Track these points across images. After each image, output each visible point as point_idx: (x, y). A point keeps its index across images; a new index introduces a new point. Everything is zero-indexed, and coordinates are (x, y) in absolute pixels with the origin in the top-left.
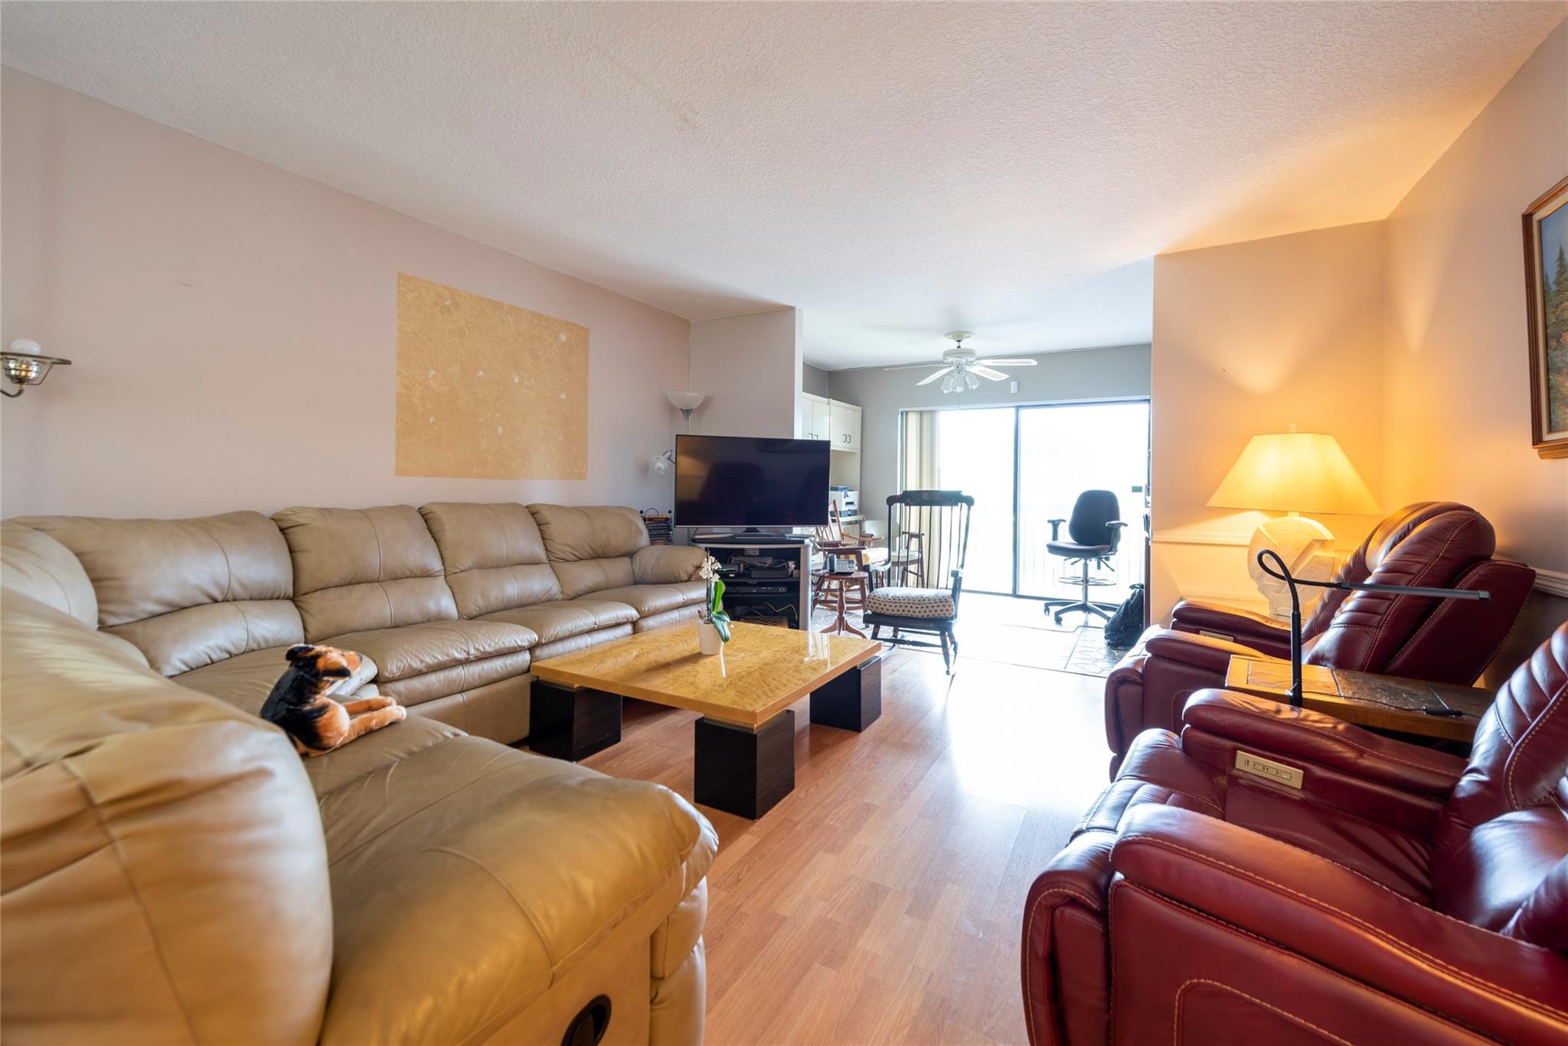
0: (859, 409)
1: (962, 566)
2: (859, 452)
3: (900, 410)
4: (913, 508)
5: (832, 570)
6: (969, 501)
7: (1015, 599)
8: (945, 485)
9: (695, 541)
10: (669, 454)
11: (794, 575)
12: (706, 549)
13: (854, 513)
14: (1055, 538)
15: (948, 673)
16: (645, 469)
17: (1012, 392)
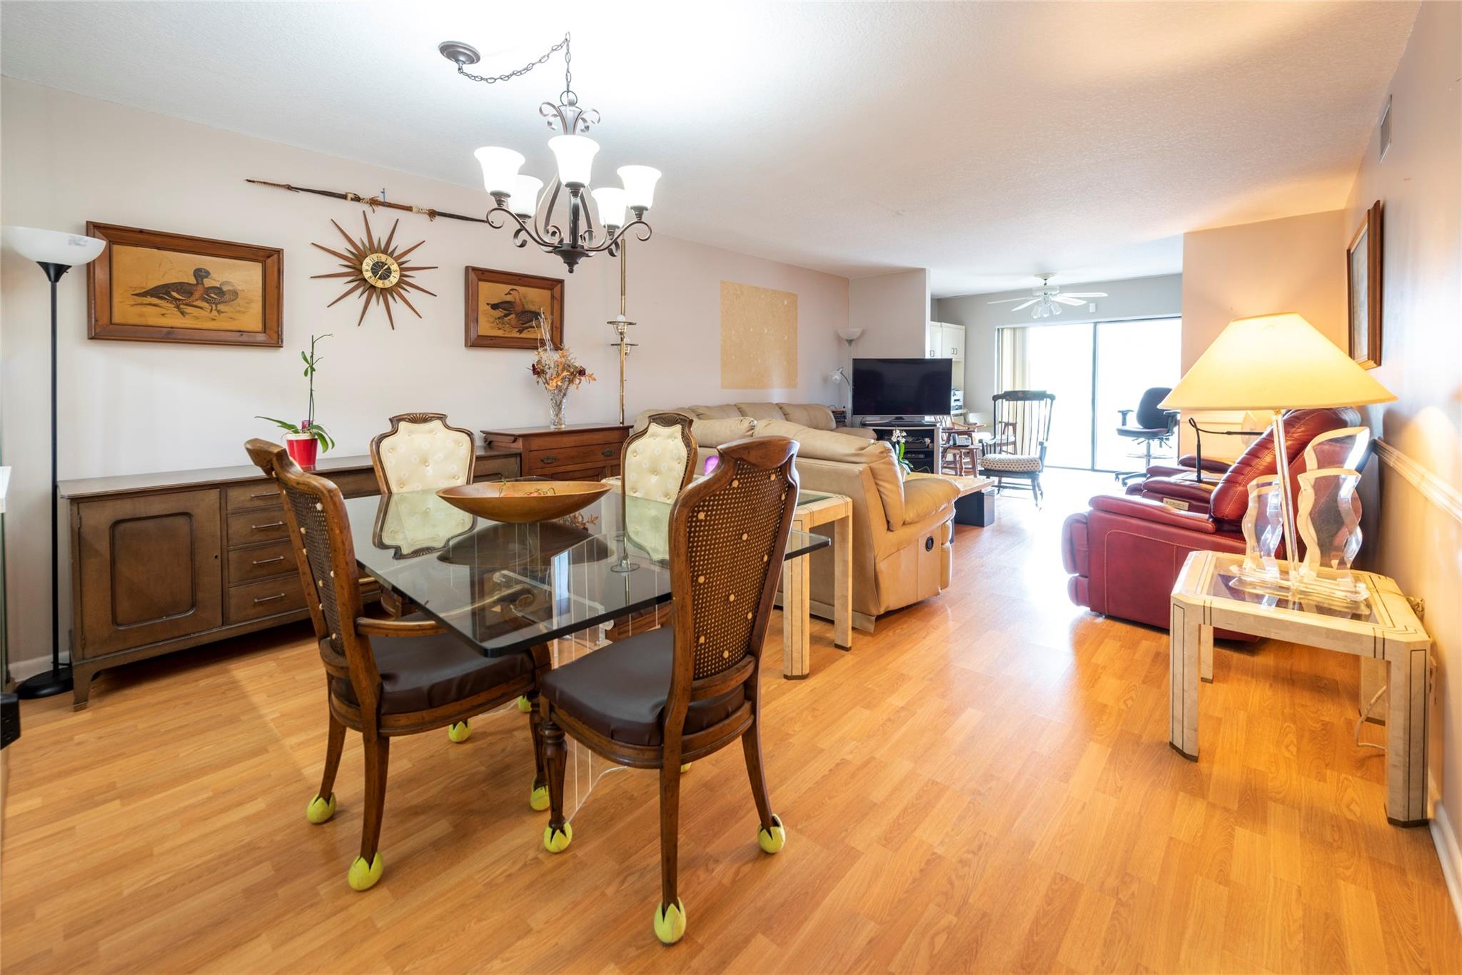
0: (964, 327)
1: (1047, 440)
2: (963, 360)
3: (997, 328)
4: (1011, 402)
5: (955, 444)
6: (1052, 398)
7: (1094, 473)
8: (1032, 387)
9: (864, 425)
10: (841, 370)
11: (930, 447)
12: (874, 430)
13: (960, 407)
14: (1124, 423)
15: (1037, 505)
16: (826, 380)
17: (1091, 311)
